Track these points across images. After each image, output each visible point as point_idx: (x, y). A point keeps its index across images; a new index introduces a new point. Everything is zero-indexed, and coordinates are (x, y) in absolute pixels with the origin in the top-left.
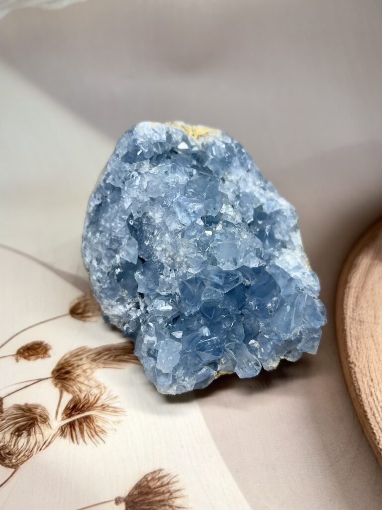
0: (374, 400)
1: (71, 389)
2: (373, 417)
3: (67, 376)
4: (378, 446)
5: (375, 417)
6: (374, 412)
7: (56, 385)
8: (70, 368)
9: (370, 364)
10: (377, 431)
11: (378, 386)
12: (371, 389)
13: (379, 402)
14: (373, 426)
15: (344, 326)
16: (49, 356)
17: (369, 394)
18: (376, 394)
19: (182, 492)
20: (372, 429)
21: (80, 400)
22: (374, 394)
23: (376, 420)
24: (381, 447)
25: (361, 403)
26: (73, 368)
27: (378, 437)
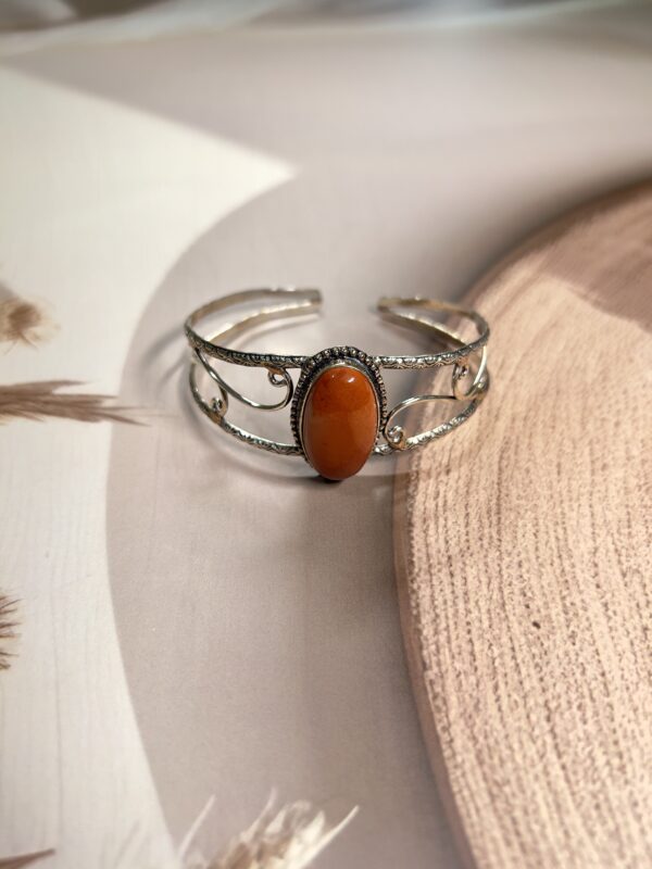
0: (437, 506)
2: (423, 535)
4: (410, 585)
5: (427, 536)
6: (428, 526)
9: (457, 445)
10: (420, 558)
11: (457, 482)
12: (440, 487)
13: (445, 511)
14: (415, 551)
15: (432, 380)
17: (433, 495)
18: (445, 496)
19: (13, 629)
20: (412, 555)
22: (441, 495)
23: (426, 540)
24: (415, 586)
25: (410, 510)
27: (416, 570)
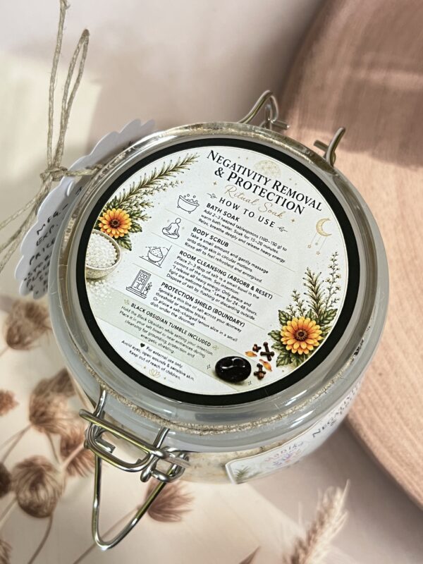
1: (55, 429)
3: (45, 417)
7: (40, 431)
8: (42, 409)
16: (17, 404)
21: (68, 436)
26: (46, 407)
